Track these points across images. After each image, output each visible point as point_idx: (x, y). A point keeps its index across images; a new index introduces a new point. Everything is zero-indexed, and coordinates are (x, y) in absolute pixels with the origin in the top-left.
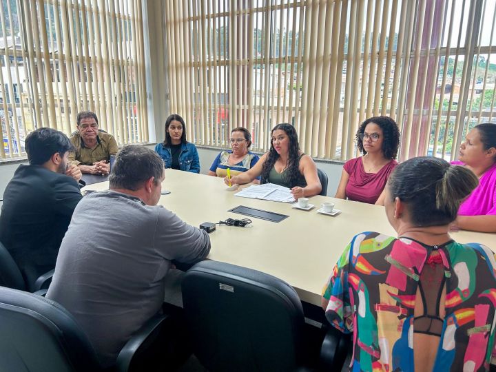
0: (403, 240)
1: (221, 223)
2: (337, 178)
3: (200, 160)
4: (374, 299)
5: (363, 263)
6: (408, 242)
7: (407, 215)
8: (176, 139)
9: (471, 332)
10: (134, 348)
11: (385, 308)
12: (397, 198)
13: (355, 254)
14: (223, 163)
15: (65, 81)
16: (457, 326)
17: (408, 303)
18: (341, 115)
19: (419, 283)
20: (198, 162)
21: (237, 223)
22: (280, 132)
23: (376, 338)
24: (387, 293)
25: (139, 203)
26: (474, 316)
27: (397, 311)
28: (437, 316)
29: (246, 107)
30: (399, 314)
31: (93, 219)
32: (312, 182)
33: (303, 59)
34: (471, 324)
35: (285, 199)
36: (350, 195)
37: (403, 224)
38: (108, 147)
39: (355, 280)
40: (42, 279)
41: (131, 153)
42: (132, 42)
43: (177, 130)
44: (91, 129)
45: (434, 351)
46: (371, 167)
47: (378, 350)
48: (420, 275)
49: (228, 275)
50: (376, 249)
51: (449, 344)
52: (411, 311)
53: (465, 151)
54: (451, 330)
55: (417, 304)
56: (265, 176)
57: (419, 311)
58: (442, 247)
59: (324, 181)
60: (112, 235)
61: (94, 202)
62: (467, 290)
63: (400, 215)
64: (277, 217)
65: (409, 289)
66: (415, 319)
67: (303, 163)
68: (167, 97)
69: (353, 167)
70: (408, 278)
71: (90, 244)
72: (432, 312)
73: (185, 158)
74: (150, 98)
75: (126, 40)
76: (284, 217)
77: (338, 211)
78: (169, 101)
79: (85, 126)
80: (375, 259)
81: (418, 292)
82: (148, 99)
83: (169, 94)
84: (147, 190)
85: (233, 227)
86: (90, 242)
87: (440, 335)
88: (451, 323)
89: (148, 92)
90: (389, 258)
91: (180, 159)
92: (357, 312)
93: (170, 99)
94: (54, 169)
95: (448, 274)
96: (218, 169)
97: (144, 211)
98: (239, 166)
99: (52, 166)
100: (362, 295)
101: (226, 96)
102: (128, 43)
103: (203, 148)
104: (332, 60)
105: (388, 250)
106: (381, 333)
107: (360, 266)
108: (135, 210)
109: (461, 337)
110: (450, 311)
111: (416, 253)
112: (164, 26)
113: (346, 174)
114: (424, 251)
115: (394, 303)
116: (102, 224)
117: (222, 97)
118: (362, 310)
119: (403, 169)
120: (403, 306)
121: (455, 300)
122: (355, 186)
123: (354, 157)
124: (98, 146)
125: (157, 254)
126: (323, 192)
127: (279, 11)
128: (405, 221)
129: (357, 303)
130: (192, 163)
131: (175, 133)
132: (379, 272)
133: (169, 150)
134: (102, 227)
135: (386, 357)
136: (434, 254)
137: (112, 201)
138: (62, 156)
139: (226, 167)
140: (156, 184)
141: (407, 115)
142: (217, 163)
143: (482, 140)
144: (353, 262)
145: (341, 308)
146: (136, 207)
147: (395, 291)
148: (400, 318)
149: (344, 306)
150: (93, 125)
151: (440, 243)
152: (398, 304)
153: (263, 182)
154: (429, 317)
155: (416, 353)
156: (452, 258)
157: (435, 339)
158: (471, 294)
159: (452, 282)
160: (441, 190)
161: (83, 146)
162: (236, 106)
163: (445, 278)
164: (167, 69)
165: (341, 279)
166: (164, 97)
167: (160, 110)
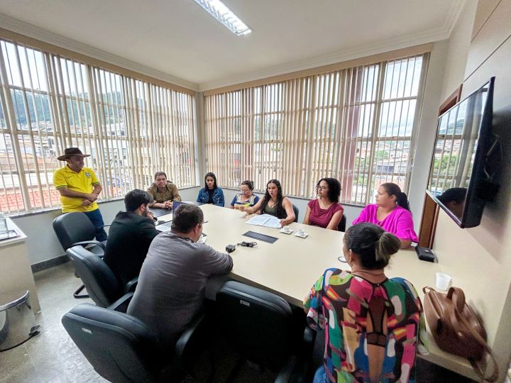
0: (356, 278)
1: (238, 244)
2: (304, 211)
4: (340, 317)
5: (332, 291)
6: (360, 280)
7: (358, 261)
8: (211, 187)
9: (405, 344)
10: (186, 338)
11: (347, 324)
12: (350, 250)
13: (327, 284)
14: (238, 201)
15: (148, 147)
16: (395, 339)
17: (362, 323)
18: (303, 172)
19: (369, 310)
21: (248, 245)
22: (272, 185)
23: (343, 345)
24: (348, 314)
25: (189, 242)
26: (406, 332)
27: (356, 328)
28: (381, 333)
29: (251, 166)
30: (357, 330)
31: (161, 253)
32: (290, 215)
33: (283, 141)
34: (404, 338)
35: (275, 226)
36: (312, 222)
37: (356, 266)
39: (327, 302)
40: (130, 283)
41: (184, 210)
42: (187, 127)
43: (210, 182)
44: (162, 181)
45: (382, 357)
46: (323, 206)
47: (345, 353)
48: (369, 304)
49: (245, 295)
50: (340, 283)
51: (391, 353)
52: (364, 329)
53: (379, 199)
54: (392, 343)
55: (368, 323)
56: (263, 210)
57: (370, 329)
58: (382, 284)
59: (296, 212)
60: (173, 264)
61: (162, 241)
62: (400, 316)
63: (353, 260)
64: (271, 240)
65: (362, 314)
66: (368, 334)
67: (284, 202)
68: (207, 160)
69: (313, 205)
70: (361, 305)
71: (159, 270)
72: (378, 329)
73: (216, 197)
74: (197, 161)
76: (276, 239)
77: (307, 234)
78: (207, 163)
79: (159, 180)
80: (340, 290)
81: (368, 316)
84: (195, 232)
85: (246, 248)
86: (159, 268)
87: (385, 346)
88: (392, 338)
89: (196, 158)
90: (349, 291)
91: (213, 198)
92: (328, 324)
94: (140, 214)
95: (387, 304)
96: (235, 205)
97: (193, 248)
99: (139, 212)
100: (331, 313)
102: (185, 126)
103: (226, 189)
104: (298, 142)
105: (348, 285)
106: (346, 341)
107: (330, 293)
108: (187, 247)
109: (399, 347)
110: (391, 330)
111: (366, 289)
112: (205, 122)
113: (309, 208)
114: (371, 287)
115: (353, 322)
116: (167, 257)
118: (332, 323)
119: (353, 232)
120: (360, 325)
121: (394, 322)
122: (315, 216)
123: (314, 199)
124: (166, 191)
125: (201, 275)
126: (296, 220)
127: (269, 116)
128: (356, 264)
129: (328, 317)
130: (220, 200)
131: (211, 183)
132: (342, 300)
133: (207, 192)
134: (167, 259)
135: (350, 359)
136: (377, 289)
137: (172, 241)
138: (146, 206)
139: (240, 203)
140: (200, 227)
141: (341, 173)
142: (235, 201)
143: (387, 191)
144: (325, 289)
145: (317, 317)
146: (188, 245)
147: (353, 314)
148: (358, 332)
149: (319, 314)
150: (163, 179)
151: (380, 282)
152: (356, 323)
153: (262, 213)
154: (377, 333)
155: (370, 359)
156: (389, 293)
157: (382, 348)
158: (403, 318)
159: (391, 310)
160: (378, 249)
161: (158, 192)
162: (245, 166)
163: (385, 306)
164: (206, 145)
165: (316, 299)
166: (204, 160)
167: (202, 168)
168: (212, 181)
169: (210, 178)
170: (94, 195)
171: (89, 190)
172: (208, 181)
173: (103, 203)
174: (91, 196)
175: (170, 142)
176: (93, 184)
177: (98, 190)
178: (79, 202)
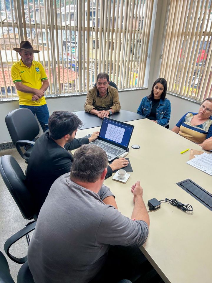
1: (167, 200)
3: (171, 112)
8: (157, 97)
14: (187, 123)
20: (170, 113)
38: (113, 97)
42: (145, 5)
43: (158, 90)
68: (161, 57)
73: (160, 110)
74: (149, 57)
75: (141, 3)
78: (161, 60)
82: (148, 58)
83: (163, 55)
89: (148, 53)
91: (157, 110)
93: (162, 59)
96: (182, 127)
98: (198, 128)
101: (209, 43)
102: (142, 5)
103: (177, 97)
117: (205, 45)
124: (107, 96)
130: (165, 114)
133: (151, 102)
142: (182, 122)
161: (98, 96)
164: (164, 36)
166: (158, 57)
167: (153, 70)
168: (161, 89)
169: (160, 85)
170: (41, 92)
171: (37, 86)
172: (157, 88)
173: (51, 98)
174: (38, 92)
175: (121, 31)
176: (42, 79)
177: (46, 86)
178: (30, 97)
